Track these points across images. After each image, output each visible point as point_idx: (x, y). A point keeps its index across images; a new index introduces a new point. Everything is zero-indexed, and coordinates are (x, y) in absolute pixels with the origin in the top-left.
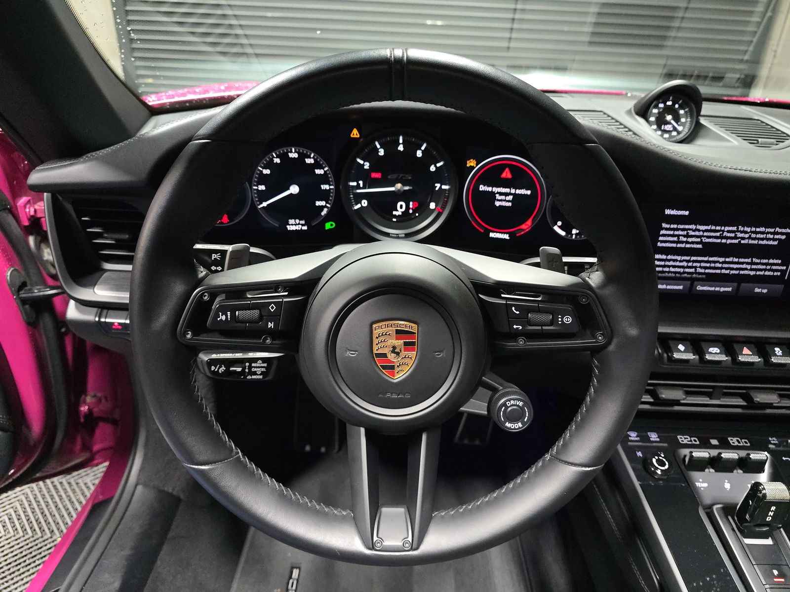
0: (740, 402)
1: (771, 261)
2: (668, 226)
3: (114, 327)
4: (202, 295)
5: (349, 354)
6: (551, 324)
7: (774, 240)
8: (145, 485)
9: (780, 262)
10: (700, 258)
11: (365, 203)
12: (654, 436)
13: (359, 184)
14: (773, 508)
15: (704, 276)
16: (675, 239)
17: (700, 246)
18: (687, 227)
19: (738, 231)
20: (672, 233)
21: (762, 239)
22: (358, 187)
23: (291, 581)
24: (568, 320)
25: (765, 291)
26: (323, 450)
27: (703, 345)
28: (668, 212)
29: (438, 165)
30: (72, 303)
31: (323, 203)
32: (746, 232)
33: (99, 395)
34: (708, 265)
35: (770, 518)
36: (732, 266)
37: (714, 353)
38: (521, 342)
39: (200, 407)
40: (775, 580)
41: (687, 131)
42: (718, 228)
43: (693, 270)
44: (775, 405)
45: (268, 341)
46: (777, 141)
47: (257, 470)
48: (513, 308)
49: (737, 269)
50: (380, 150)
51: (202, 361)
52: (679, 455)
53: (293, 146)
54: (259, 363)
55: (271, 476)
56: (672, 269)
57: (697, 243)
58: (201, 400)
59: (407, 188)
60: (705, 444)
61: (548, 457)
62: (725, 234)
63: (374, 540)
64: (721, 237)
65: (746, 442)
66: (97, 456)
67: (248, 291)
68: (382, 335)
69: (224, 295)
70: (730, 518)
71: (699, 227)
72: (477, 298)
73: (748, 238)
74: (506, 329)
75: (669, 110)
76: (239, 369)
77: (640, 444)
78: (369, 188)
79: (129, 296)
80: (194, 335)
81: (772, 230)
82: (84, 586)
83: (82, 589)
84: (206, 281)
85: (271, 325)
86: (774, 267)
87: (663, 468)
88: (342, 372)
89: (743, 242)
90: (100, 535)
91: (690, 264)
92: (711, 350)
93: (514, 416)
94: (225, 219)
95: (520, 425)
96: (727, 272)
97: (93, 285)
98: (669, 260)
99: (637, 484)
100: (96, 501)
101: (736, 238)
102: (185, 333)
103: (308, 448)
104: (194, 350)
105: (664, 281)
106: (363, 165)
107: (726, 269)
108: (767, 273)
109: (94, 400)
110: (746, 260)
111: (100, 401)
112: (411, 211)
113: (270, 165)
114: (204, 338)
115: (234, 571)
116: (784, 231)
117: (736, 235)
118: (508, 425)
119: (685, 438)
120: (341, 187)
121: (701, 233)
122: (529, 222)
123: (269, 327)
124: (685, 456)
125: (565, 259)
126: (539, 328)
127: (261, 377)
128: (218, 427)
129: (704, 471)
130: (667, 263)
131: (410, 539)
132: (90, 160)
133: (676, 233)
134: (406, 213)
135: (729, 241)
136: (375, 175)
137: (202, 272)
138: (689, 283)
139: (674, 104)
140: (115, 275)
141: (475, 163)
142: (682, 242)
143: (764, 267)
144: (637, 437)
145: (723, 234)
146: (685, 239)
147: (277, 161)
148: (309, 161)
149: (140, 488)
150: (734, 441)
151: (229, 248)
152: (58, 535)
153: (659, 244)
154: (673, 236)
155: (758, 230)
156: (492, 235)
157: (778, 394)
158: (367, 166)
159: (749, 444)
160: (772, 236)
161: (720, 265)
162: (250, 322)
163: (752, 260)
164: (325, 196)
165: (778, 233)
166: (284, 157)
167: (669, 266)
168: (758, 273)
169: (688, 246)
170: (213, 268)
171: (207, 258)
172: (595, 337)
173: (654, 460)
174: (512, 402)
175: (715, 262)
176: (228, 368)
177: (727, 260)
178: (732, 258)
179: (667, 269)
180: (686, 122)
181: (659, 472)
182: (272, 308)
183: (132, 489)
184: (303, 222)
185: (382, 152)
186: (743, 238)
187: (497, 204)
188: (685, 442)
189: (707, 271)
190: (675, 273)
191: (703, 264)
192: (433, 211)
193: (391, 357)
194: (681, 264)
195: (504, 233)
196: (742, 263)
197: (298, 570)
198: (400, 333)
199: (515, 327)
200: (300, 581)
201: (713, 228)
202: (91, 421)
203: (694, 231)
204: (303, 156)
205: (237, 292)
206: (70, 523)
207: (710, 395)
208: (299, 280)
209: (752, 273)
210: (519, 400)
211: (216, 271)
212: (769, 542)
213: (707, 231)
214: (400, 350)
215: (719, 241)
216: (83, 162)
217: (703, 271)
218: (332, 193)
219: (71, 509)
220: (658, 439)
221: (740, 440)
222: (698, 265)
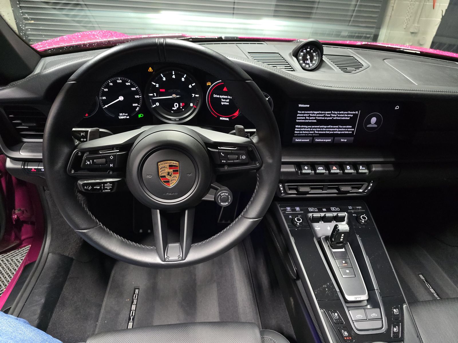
0: (336, 191)
1: (347, 127)
2: (300, 112)
3: (32, 170)
4: (78, 153)
5: (148, 177)
6: (238, 159)
7: (348, 117)
8: (53, 253)
9: (351, 127)
10: (316, 127)
11: (158, 104)
12: (298, 209)
13: (154, 95)
14: (343, 235)
15: (318, 135)
16: (304, 118)
17: (315, 121)
18: (309, 112)
19: (332, 114)
20: (302, 115)
21: (343, 117)
22: (154, 96)
23: (135, 295)
24: (244, 157)
25: (346, 140)
26: (149, 231)
27: (316, 166)
28: (300, 105)
29: (193, 85)
30: (8, 160)
31: (136, 105)
32: (335, 114)
33: (22, 209)
34: (320, 129)
35: (342, 239)
36: (330, 129)
37: (321, 170)
38: (226, 168)
39: (81, 205)
40: (343, 265)
41: (317, 63)
42: (323, 112)
43: (313, 132)
44: (350, 192)
45: (111, 173)
46: (355, 69)
47: (110, 231)
48: (222, 153)
49: (332, 131)
50: (163, 78)
51: (80, 184)
52: (308, 216)
53: (119, 77)
54: (108, 184)
55: (117, 234)
56: (304, 132)
57: (314, 120)
58: (81, 201)
59: (178, 96)
60: (320, 211)
61: (240, 216)
62: (326, 115)
63: (165, 258)
64: (324, 117)
65: (338, 209)
66: (24, 243)
67: (100, 150)
68: (163, 167)
69: (88, 152)
70: (328, 241)
71: (314, 112)
72: (206, 150)
73: (336, 117)
74: (219, 163)
75: (309, 53)
76: (99, 187)
77: (291, 212)
78: (159, 97)
79: (42, 155)
80: (75, 171)
81: (347, 113)
82: (25, 303)
83: (24, 304)
84: (79, 146)
85: (111, 165)
86: (349, 130)
87: (299, 222)
88: (146, 185)
89: (334, 118)
90: (31, 279)
91: (312, 129)
92: (319, 168)
93: (225, 200)
94: (87, 115)
95: (227, 203)
96: (328, 132)
97: (18, 150)
98: (302, 128)
99: (288, 230)
100: (26, 264)
101: (331, 117)
102: (71, 171)
103: (141, 231)
104: (76, 179)
105: (300, 138)
106: (156, 85)
107: (328, 131)
108: (346, 132)
109: (20, 212)
110: (336, 127)
111: (23, 212)
112: (181, 108)
113: (107, 86)
114: (80, 173)
115: (105, 293)
116: (352, 113)
117: (331, 115)
118: (222, 204)
119: (312, 209)
120: (145, 96)
121: (316, 115)
122: (237, 112)
123: (111, 166)
124: (311, 217)
125: (246, 130)
126: (233, 161)
127: (110, 191)
128: (90, 213)
129: (319, 223)
130: (301, 129)
131: (181, 256)
132: (13, 86)
133: (304, 115)
134: (179, 108)
135: (328, 118)
136: (161, 90)
137: (77, 142)
138: (312, 138)
139: (310, 50)
140: (30, 144)
141: (211, 83)
142: (307, 119)
143: (344, 130)
144: (290, 209)
145: (325, 115)
146: (308, 118)
147: (111, 84)
148: (127, 84)
149: (50, 254)
150: (333, 209)
151: (89, 130)
152: (4, 287)
153: (297, 121)
154: (303, 117)
155: (340, 113)
156: (221, 118)
157: (352, 187)
158: (157, 86)
159: (339, 210)
160: (347, 115)
161: (325, 130)
162: (102, 164)
163: (339, 127)
164: (137, 101)
165: (349, 114)
166: (115, 82)
167: (302, 131)
168: (342, 132)
169: (310, 121)
170: (82, 140)
171: (78, 135)
172: (256, 164)
173: (296, 219)
174: (223, 194)
175: (323, 128)
176: (93, 187)
177: (328, 127)
178: (330, 126)
179: (301, 132)
180: (317, 59)
181: (298, 224)
182: (112, 158)
183: (46, 256)
184: (127, 114)
185: (164, 79)
186: (334, 117)
187: (222, 103)
188: (312, 210)
189: (319, 132)
190: (305, 134)
191: (317, 129)
192: (192, 107)
193: (168, 177)
194: (308, 130)
195: (227, 118)
196: (335, 128)
197: (138, 290)
198: (171, 166)
199: (223, 161)
200: (139, 294)
201: (321, 112)
202: (19, 223)
203: (312, 114)
204: (124, 82)
205: (95, 151)
206: (10, 281)
207: (322, 189)
208: (123, 144)
209: (339, 132)
210: (226, 193)
211: (84, 141)
212: (343, 250)
213: (318, 114)
214: (172, 174)
215: (324, 118)
216: (9, 88)
217: (317, 132)
218: (141, 99)
219: (10, 273)
220: (299, 210)
221: (336, 208)
222: (315, 130)
